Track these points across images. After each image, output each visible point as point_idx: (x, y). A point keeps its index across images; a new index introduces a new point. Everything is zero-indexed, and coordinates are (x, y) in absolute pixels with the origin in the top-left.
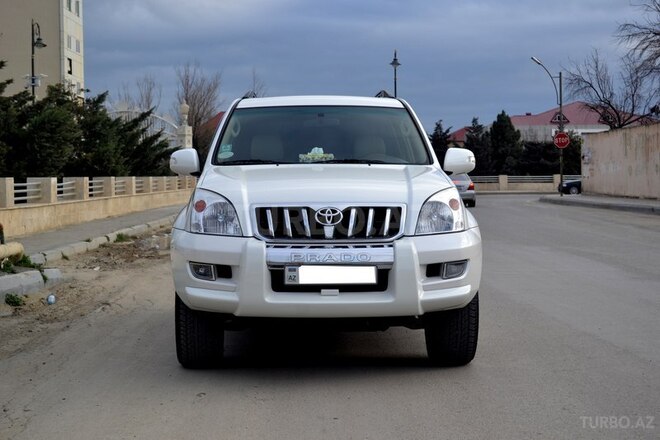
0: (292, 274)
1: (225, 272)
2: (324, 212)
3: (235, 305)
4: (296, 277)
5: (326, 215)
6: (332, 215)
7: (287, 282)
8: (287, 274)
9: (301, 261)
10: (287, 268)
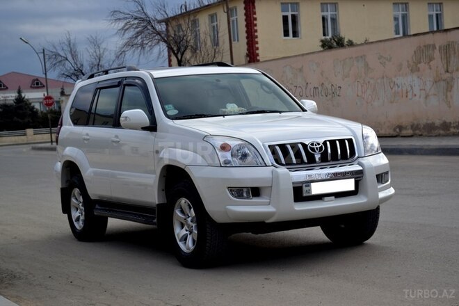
0: (307, 189)
1: (256, 192)
2: (312, 144)
3: (272, 214)
4: (310, 190)
5: (315, 147)
6: (318, 146)
7: (305, 195)
8: (305, 189)
9: (313, 179)
10: (304, 185)
